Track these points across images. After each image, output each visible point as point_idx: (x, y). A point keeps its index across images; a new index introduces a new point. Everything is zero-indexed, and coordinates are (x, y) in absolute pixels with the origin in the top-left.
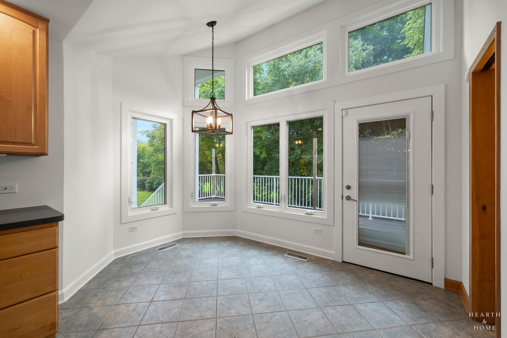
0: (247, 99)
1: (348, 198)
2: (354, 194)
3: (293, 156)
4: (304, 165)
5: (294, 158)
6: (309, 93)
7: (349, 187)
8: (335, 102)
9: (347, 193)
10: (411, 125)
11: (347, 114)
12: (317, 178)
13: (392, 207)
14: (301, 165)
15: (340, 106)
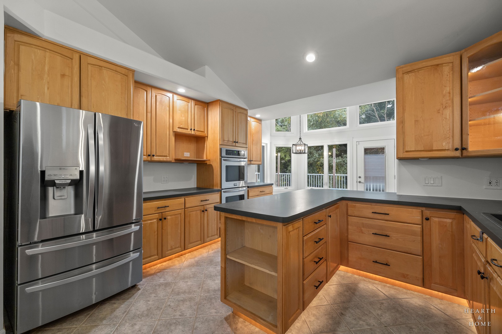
0: (304, 132)
1: (360, 182)
2: (362, 180)
3: (312, 159)
4: (320, 166)
5: (313, 160)
6: (340, 132)
7: (360, 177)
8: (353, 138)
9: (359, 180)
10: (386, 150)
11: (359, 144)
12: (336, 175)
13: (378, 185)
14: (318, 166)
15: (355, 140)
